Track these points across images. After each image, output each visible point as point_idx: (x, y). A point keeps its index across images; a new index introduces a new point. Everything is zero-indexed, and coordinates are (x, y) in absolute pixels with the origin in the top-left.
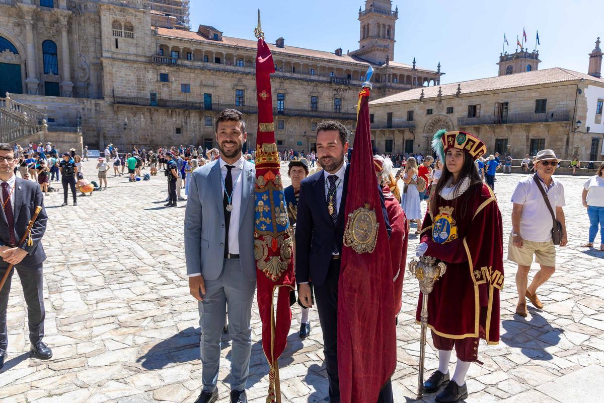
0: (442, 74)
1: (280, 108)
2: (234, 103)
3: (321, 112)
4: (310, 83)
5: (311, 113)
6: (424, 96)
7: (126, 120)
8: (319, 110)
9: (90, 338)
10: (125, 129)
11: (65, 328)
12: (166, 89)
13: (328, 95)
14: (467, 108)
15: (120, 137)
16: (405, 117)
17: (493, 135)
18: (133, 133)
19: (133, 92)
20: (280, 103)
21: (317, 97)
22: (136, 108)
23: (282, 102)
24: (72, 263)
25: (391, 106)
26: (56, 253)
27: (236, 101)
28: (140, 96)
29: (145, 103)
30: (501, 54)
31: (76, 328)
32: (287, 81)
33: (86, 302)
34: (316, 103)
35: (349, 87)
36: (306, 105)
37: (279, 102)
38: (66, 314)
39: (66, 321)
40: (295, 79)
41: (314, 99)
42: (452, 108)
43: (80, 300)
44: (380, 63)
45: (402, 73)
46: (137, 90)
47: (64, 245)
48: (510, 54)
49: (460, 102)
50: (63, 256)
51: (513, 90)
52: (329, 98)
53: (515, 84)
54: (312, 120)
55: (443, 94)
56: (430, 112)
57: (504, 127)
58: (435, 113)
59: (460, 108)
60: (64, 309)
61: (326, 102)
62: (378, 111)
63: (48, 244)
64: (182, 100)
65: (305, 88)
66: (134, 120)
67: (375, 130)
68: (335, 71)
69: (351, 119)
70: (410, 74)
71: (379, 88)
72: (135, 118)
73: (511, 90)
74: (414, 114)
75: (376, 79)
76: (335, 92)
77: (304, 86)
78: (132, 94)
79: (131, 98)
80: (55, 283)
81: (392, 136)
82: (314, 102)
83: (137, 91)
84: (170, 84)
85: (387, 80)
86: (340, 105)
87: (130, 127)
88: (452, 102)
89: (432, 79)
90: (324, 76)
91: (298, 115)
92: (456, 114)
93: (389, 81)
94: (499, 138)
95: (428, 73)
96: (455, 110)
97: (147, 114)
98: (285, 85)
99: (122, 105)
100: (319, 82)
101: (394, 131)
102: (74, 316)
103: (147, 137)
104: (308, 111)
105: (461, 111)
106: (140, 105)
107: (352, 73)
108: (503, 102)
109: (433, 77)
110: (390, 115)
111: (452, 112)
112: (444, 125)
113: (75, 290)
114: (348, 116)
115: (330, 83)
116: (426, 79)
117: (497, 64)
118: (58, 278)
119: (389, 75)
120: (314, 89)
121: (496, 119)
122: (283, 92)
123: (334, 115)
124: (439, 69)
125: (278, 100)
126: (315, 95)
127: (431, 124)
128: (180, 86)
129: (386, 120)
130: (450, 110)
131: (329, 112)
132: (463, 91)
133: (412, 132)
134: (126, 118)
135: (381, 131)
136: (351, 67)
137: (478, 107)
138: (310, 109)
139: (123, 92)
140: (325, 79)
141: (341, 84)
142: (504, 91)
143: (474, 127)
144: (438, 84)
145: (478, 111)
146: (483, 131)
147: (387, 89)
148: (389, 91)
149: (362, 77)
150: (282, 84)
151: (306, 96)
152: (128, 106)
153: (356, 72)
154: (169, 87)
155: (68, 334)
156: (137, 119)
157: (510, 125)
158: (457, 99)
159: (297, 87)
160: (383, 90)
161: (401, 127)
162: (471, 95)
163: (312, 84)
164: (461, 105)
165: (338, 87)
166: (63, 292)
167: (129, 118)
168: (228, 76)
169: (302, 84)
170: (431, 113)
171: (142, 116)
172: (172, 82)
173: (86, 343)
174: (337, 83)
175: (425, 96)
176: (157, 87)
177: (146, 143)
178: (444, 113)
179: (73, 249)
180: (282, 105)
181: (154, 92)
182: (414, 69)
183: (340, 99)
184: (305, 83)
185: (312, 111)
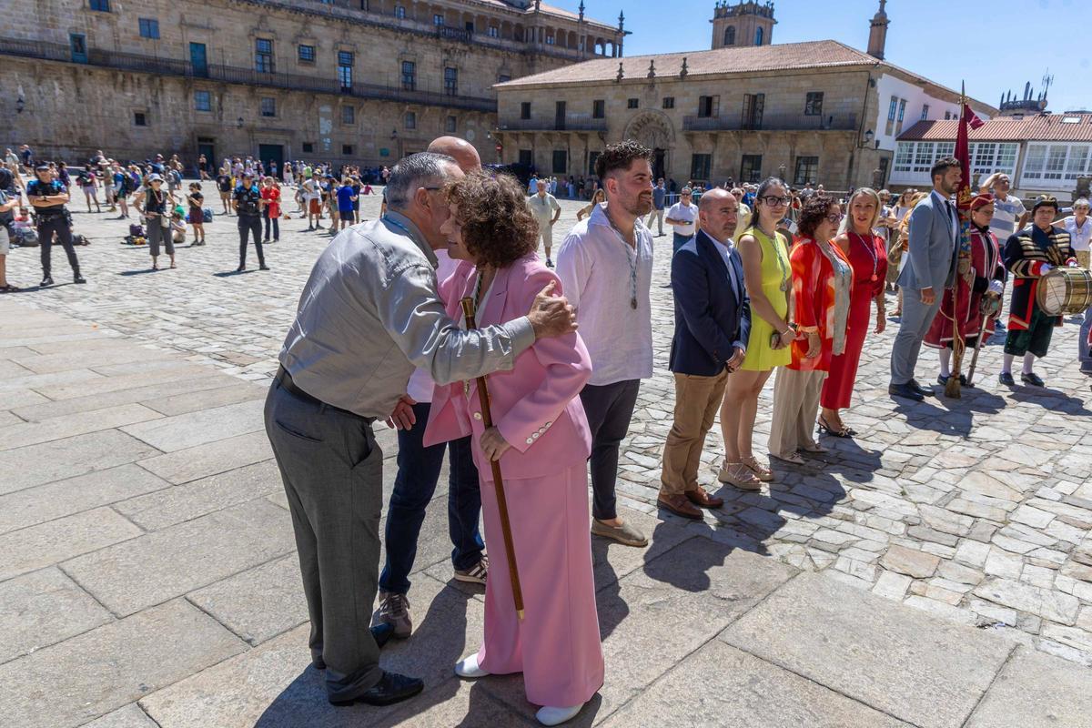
0: (627, 33)
1: (345, 82)
2: (254, 67)
3: (422, 92)
4: (399, 34)
5: (404, 95)
6: (623, 74)
7: (21, 91)
8: (418, 88)
10: (20, 110)
12: (104, 28)
13: (433, 61)
14: (696, 101)
15: (10, 128)
16: (589, 111)
17: (739, 148)
18: (38, 118)
19: (31, 31)
20: (345, 72)
21: (413, 64)
22: (43, 65)
23: (348, 70)
25: (564, 90)
27: (257, 62)
28: (46, 39)
29: (59, 54)
30: (717, 4)
32: (356, 28)
34: (413, 74)
35: (471, 48)
36: (394, 78)
37: (342, 69)
40: (372, 24)
41: (408, 68)
42: (672, 100)
44: (522, 4)
45: (563, 26)
46: (38, 25)
48: (730, 5)
49: (686, 89)
51: (773, 73)
52: (435, 67)
53: (773, 63)
54: (407, 107)
55: (657, 74)
56: (633, 104)
57: (759, 135)
58: (642, 106)
59: (686, 99)
61: (430, 76)
62: (539, 97)
64: (144, 53)
65: (390, 44)
66: (39, 93)
67: (536, 131)
68: (445, 14)
69: (476, 109)
70: (574, 29)
71: (523, 53)
72: (40, 88)
73: (769, 74)
74: (606, 106)
75: (515, 35)
76: (445, 56)
77: (390, 41)
78: (29, 34)
79: (27, 42)
81: (565, 144)
82: (409, 70)
83: (39, 28)
84: (114, 17)
85: (537, 38)
86: (455, 80)
87: (32, 108)
88: (673, 89)
89: (609, 41)
90: (425, 22)
91: (380, 97)
92: (679, 110)
93: (541, 41)
94: (749, 153)
95: (604, 29)
96: (677, 102)
97: (68, 80)
98: (352, 34)
99: (11, 58)
100: (417, 33)
101: (569, 135)
103: (71, 130)
104: (398, 90)
105: (687, 105)
106: (51, 59)
107: (474, 20)
108: (755, 93)
109: (612, 37)
110: (561, 107)
111: (672, 106)
112: (658, 128)
114: (468, 103)
115: (437, 36)
116: (601, 42)
117: (711, 21)
119: (541, 28)
120: (407, 47)
121: (745, 121)
123: (445, 100)
124: (621, 25)
125: (341, 64)
126: (410, 59)
127: (636, 126)
128: (137, 24)
129: (554, 115)
130: (669, 103)
131: (435, 94)
132: (691, 71)
133: (602, 139)
134: (20, 86)
135: (548, 134)
136: (474, 9)
137: (716, 99)
138: (401, 85)
139: (6, 27)
140: (426, 28)
141: (457, 41)
142: (759, 75)
143: (710, 134)
144: (620, 56)
145: (715, 107)
146: (723, 140)
147: (537, 56)
148: (541, 60)
150: (347, 33)
151: (393, 61)
152: (25, 60)
153: (482, 19)
154: (111, 23)
156: (46, 89)
157: (768, 132)
158: (680, 84)
159: (376, 40)
160: (529, 57)
161: (581, 128)
162: (705, 78)
163: (403, 38)
164: (686, 94)
165: (451, 45)
167: (25, 87)
168: (237, 8)
169: (384, 36)
170: (636, 107)
171: (56, 84)
172: (117, 13)
174: (451, 39)
175: (626, 76)
176: (84, 22)
177: (70, 143)
178: (659, 106)
180: (348, 75)
181: (80, 33)
182: (581, 22)
183: (455, 70)
184: (390, 34)
185: (406, 90)
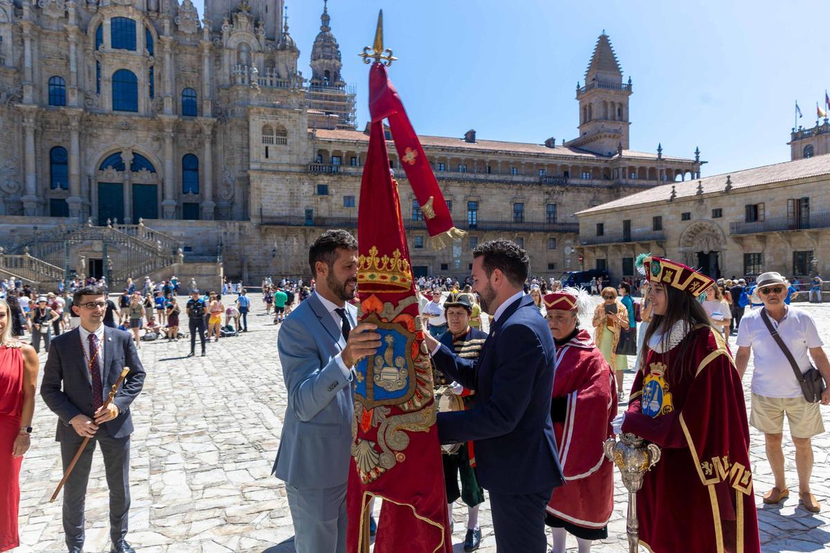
0: (702, 163)
1: (472, 221)
2: (411, 217)
3: (528, 223)
4: (511, 186)
5: (514, 226)
6: (676, 194)
7: (276, 245)
8: (526, 221)
9: (186, 537)
10: (274, 256)
11: (158, 522)
12: (324, 204)
13: (537, 201)
14: (743, 210)
15: (267, 267)
16: (649, 225)
17: (789, 246)
18: (283, 260)
19: (285, 211)
20: (472, 215)
21: (522, 204)
22: (288, 229)
23: (474, 213)
24: (185, 433)
25: (628, 211)
26: (168, 420)
27: (413, 214)
28: (292, 214)
29: (298, 222)
30: (793, 129)
31: (172, 522)
32: (481, 185)
33: (191, 486)
34: (522, 211)
35: (567, 189)
36: (507, 215)
37: (470, 213)
38: (164, 502)
39: (162, 512)
40: (492, 181)
41: (518, 208)
42: (721, 210)
43: (184, 483)
44: (610, 153)
45: (643, 164)
46: (290, 206)
47: (180, 409)
48: (807, 129)
49: (732, 200)
50: (176, 424)
51: (815, 179)
52: (539, 205)
53: (817, 170)
54: (516, 234)
55: (705, 191)
56: (686, 217)
57: (806, 234)
58: (694, 217)
59: (733, 208)
60: (163, 495)
61: (535, 209)
62: (609, 218)
63: (162, 407)
64: (345, 216)
65: (505, 193)
66: (285, 245)
67: (607, 244)
68: (546, 168)
69: (571, 231)
70: (654, 165)
71: (610, 187)
72: (286, 242)
73: (811, 180)
74: (664, 220)
75: (605, 175)
76: (547, 196)
77: (505, 191)
78: (284, 212)
79: (282, 217)
80: (160, 459)
81: (632, 252)
82: (519, 211)
83: (289, 208)
84: (330, 198)
85: (621, 176)
86: (555, 212)
87: (280, 254)
88: (720, 201)
89: (687, 171)
90: (531, 175)
91: (496, 229)
92: (727, 218)
93: (624, 177)
94: (799, 250)
95: (681, 162)
96: (725, 212)
97: (301, 236)
98: (478, 190)
99: (271, 227)
100: (524, 183)
101: (634, 245)
102: (173, 505)
103: (300, 265)
104: (511, 223)
105: (735, 213)
106: (293, 225)
107: (570, 170)
108: (799, 198)
109: (689, 167)
110: (627, 224)
111: (721, 216)
112: (711, 235)
113: (181, 469)
114: (566, 227)
115: (540, 184)
116: (678, 172)
117: (788, 144)
118: (164, 453)
119: (624, 169)
120: (517, 194)
121: (791, 222)
122: (475, 200)
123: (546, 227)
124: (697, 157)
125: (469, 210)
126: (520, 201)
127: (690, 234)
128: (342, 199)
129: (622, 231)
130: (718, 213)
131: (539, 223)
132: (735, 186)
133: (662, 247)
134: (276, 242)
135: (616, 246)
136: (569, 162)
137: (761, 206)
138: (513, 220)
139: (273, 210)
140: (532, 179)
141: (555, 185)
142: (800, 182)
143: (757, 236)
144: (698, 177)
145: (761, 212)
146: (772, 240)
147: (622, 189)
148: (625, 191)
149: (584, 174)
150: (474, 190)
151: (506, 204)
152: (279, 227)
153: (575, 168)
154: (328, 201)
155: (160, 530)
156: (289, 243)
157: (815, 230)
158: (727, 197)
159: (494, 191)
160: (615, 190)
161: (644, 239)
162: (749, 190)
163: (515, 187)
164: (733, 205)
165: (550, 189)
166: (166, 472)
167: (278, 242)
168: (402, 182)
169: (500, 188)
170: (689, 219)
171: (295, 239)
172: (332, 195)
173: (179, 544)
174: (550, 184)
175: (678, 195)
176: (313, 202)
177: (299, 273)
178: (709, 217)
179: (190, 415)
180: (474, 216)
181: (310, 209)
182: (660, 159)
183: (555, 205)
184: (505, 186)
185: (516, 222)
